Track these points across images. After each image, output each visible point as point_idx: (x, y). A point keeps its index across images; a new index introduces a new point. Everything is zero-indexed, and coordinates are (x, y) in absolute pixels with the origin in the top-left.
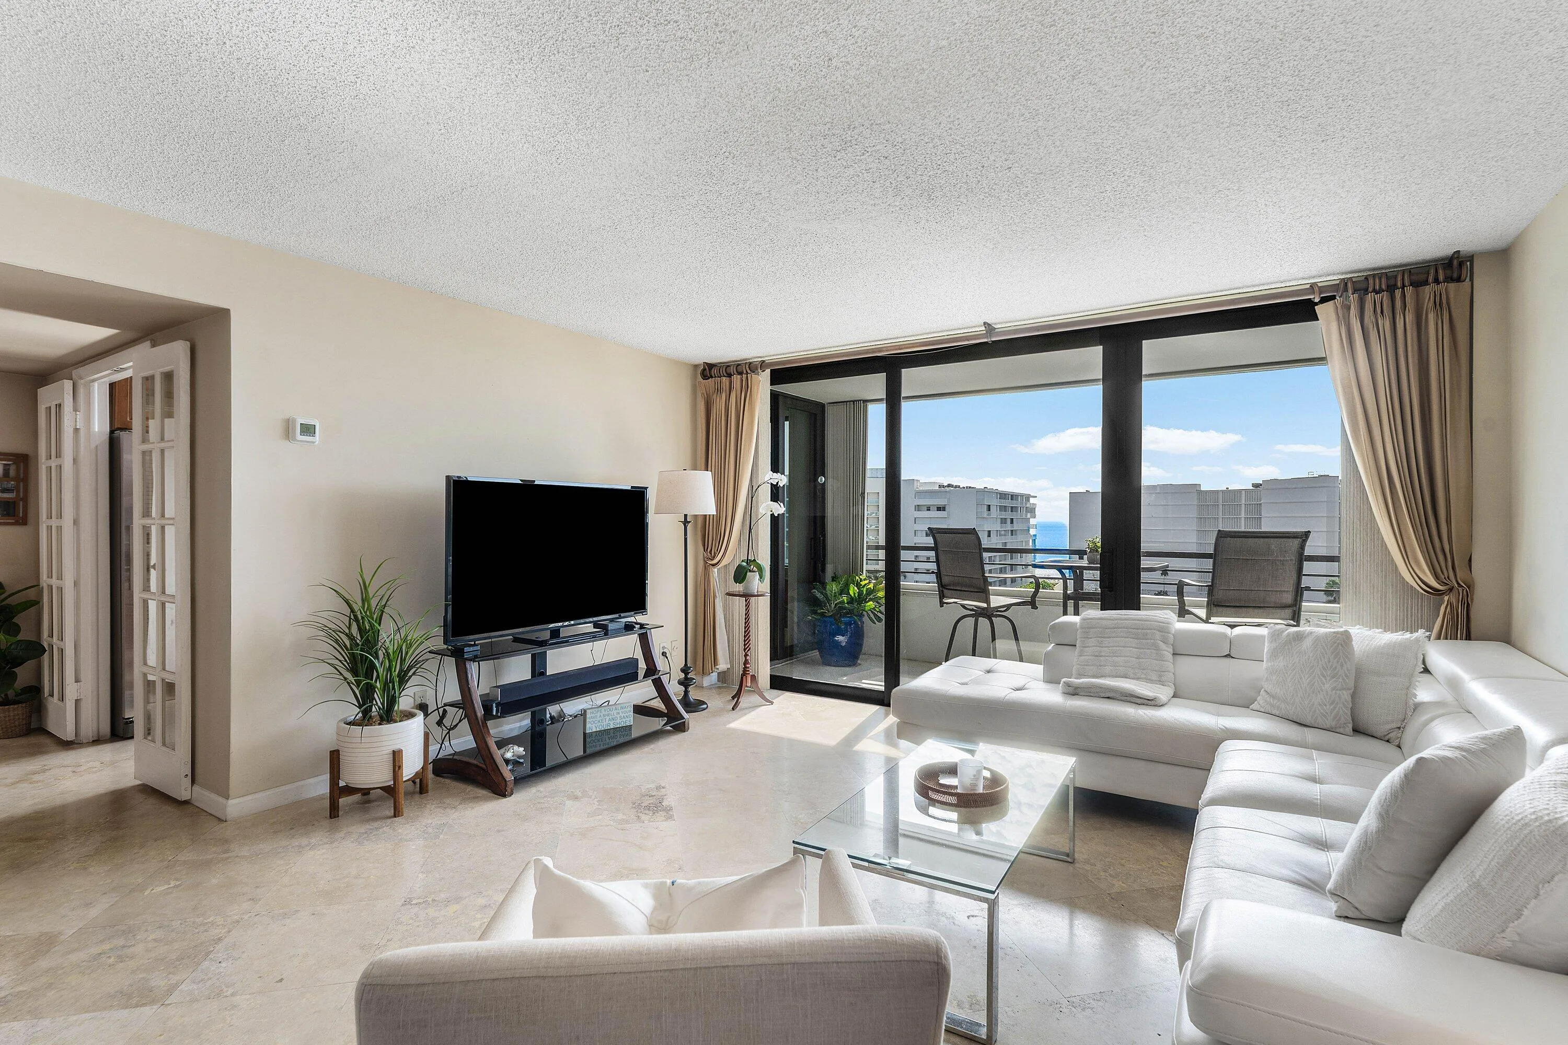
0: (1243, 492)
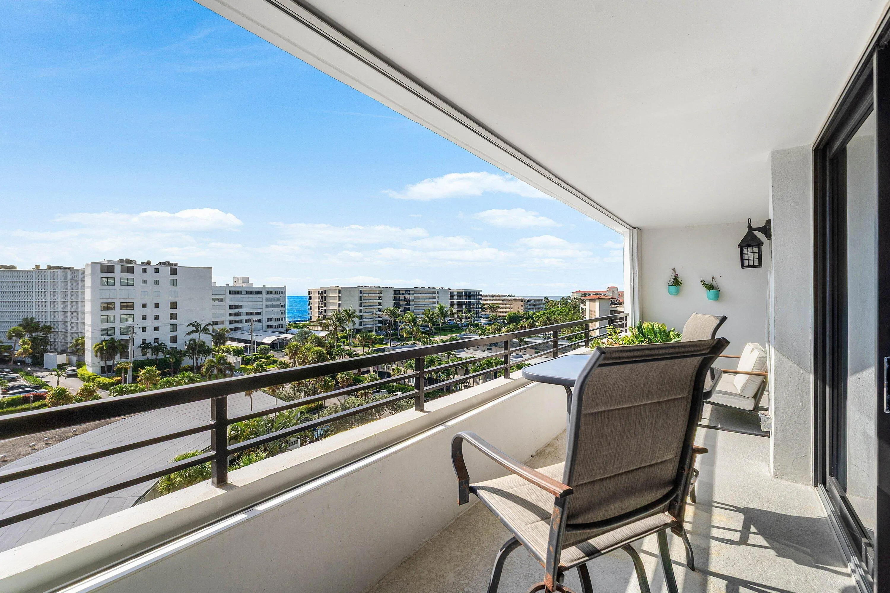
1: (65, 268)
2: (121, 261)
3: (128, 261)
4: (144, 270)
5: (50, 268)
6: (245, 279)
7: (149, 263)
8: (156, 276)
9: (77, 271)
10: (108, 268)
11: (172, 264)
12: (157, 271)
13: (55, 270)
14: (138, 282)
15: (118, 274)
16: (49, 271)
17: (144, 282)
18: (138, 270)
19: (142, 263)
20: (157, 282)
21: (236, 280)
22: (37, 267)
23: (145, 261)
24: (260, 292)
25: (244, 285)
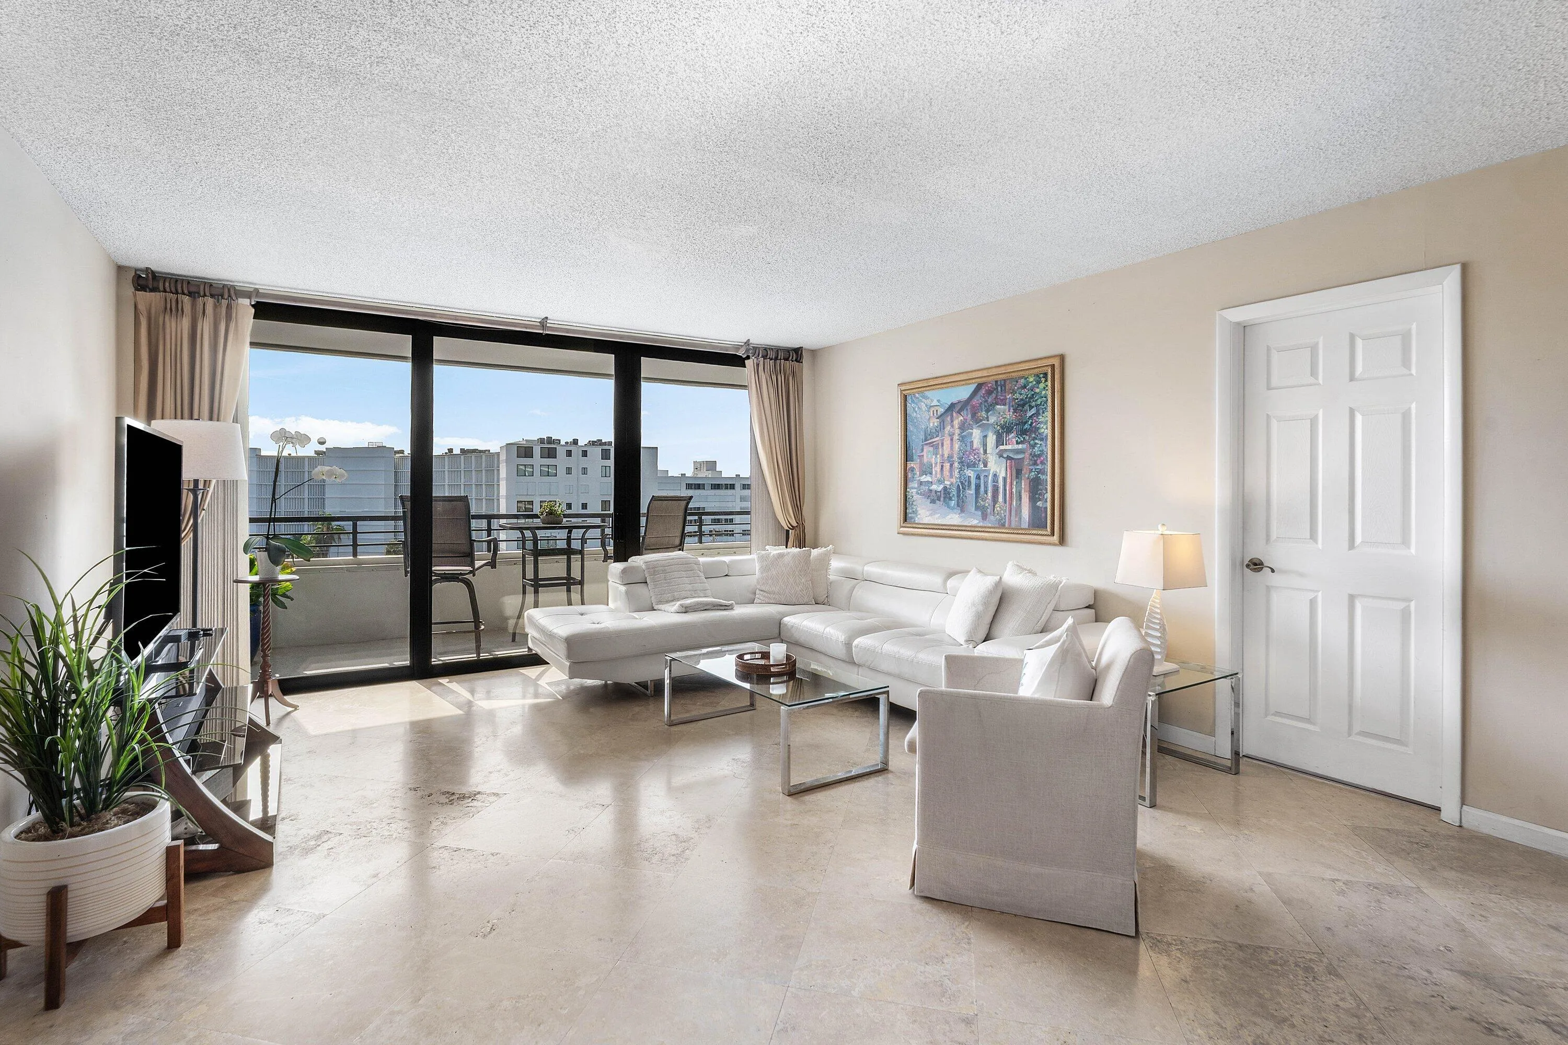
0: (307, 459)
1: (481, 451)
2: (541, 441)
3: (550, 440)
4: (569, 453)
5: (462, 450)
6: (712, 465)
7: (575, 442)
8: (584, 462)
9: (493, 454)
10: (525, 451)
11: (605, 444)
12: (585, 454)
13: (469, 455)
14: (561, 471)
15: (537, 460)
16: (462, 457)
17: (569, 471)
18: (561, 452)
19: (567, 443)
20: (585, 471)
21: (698, 466)
22: (451, 450)
23: (570, 440)
24: (732, 487)
25: (709, 474)
